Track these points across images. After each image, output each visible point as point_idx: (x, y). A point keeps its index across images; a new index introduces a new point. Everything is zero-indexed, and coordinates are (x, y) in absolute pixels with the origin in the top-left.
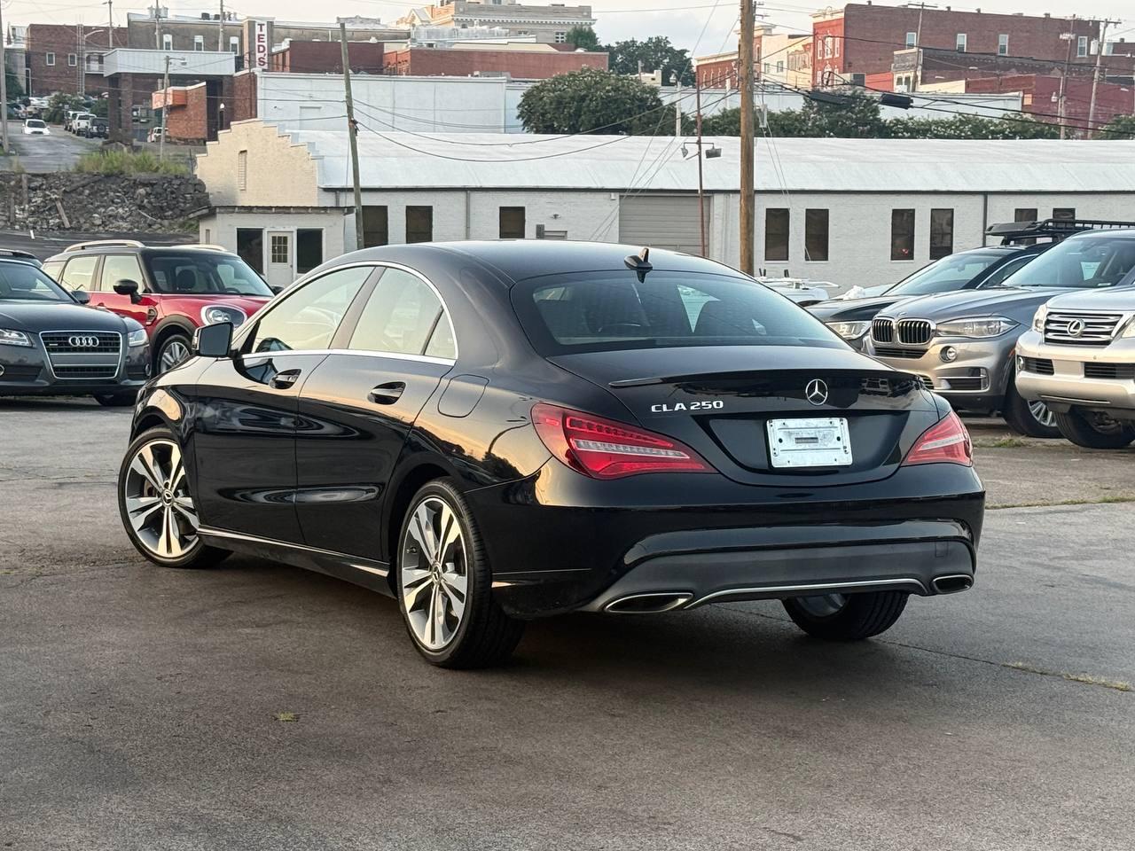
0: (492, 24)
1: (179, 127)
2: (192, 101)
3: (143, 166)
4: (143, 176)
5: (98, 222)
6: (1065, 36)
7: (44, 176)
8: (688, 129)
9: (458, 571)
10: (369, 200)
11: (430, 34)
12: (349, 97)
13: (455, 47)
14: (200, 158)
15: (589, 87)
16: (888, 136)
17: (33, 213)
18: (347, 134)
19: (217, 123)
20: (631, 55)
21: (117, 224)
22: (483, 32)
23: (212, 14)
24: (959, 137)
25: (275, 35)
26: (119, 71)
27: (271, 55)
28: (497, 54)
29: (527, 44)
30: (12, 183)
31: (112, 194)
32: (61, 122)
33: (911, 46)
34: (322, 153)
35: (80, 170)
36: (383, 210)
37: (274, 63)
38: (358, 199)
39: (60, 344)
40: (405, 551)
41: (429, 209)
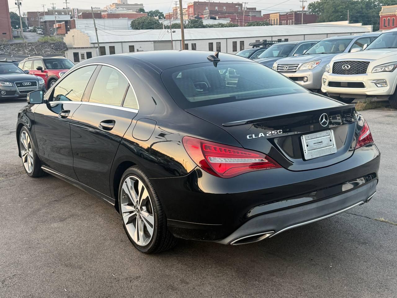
0: (123, 8)
1: (60, 31)
2: (62, 26)
3: (52, 40)
4: (52, 42)
5: (43, 52)
6: (237, 7)
7: (31, 43)
8: (165, 28)
9: (149, 211)
10: (101, 45)
11: (111, 10)
12: (94, 23)
13: (116, 13)
14: (64, 38)
15: (144, 20)
16: (205, 28)
17: (29, 51)
18: (95, 31)
19: (67, 30)
20: (151, 14)
21: (47, 53)
22: (121, 10)
23: (65, 8)
24: (219, 27)
25: (79, 12)
26: (46, 20)
27: (78, 16)
28: (125, 14)
29: (130, 12)
30: (24, 45)
31: (46, 46)
32: (35, 32)
33: (207, 10)
34: (90, 35)
35: (38, 41)
36: (104, 47)
37: (79, 17)
38: (99, 45)
39: (20, 85)
40: (122, 197)
41: (114, 47)
